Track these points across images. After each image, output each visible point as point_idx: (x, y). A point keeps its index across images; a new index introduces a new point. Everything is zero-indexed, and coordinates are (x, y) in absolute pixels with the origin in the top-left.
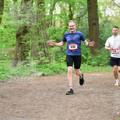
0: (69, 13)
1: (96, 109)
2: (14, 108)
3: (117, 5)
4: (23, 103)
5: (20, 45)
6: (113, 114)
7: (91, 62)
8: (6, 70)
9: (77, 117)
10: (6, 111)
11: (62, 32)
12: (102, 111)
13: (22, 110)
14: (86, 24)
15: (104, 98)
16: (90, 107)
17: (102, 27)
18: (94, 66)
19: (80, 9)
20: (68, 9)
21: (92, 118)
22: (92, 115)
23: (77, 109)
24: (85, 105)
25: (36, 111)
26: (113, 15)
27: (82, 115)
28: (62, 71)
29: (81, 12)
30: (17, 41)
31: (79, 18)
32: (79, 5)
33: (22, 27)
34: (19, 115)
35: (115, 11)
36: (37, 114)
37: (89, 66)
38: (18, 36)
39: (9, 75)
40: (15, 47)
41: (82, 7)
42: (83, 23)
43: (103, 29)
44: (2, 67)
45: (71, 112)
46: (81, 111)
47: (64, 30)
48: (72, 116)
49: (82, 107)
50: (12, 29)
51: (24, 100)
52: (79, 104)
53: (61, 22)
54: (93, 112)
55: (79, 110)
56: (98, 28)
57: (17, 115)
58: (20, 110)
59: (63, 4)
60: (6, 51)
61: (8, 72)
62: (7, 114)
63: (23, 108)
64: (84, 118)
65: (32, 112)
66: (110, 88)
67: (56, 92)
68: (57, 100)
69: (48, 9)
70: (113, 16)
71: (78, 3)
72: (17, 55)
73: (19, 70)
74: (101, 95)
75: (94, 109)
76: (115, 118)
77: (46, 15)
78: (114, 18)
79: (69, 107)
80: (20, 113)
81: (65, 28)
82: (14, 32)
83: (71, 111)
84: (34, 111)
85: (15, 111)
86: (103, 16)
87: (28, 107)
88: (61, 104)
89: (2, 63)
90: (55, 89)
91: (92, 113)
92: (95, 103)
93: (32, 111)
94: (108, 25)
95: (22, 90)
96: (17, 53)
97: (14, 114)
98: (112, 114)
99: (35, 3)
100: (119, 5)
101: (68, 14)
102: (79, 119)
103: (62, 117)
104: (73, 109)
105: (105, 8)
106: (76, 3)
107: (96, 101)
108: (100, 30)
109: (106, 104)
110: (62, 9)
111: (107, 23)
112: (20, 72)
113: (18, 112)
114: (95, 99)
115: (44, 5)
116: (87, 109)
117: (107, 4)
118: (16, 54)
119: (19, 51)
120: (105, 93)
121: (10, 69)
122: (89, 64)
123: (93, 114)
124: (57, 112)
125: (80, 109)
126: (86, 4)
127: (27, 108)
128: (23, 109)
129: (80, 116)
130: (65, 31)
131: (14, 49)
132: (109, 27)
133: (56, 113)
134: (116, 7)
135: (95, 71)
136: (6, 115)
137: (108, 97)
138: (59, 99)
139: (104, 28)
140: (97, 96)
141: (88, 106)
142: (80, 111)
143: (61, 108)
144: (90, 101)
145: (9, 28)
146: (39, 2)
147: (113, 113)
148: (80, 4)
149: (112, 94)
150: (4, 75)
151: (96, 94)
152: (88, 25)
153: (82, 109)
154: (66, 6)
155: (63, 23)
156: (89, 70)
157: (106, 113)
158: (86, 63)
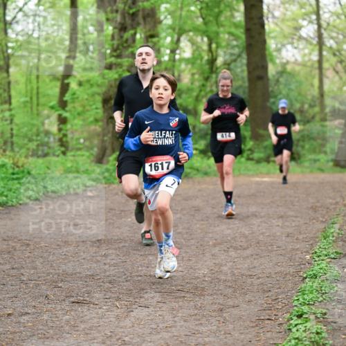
0: (208, 55)
1: (263, 248)
2: (98, 247)
3: (305, 39)
4: (116, 238)
5: (110, 120)
6: (297, 259)
7: (252, 154)
8: (82, 169)
9: (226, 265)
10: (82, 254)
11: (195, 94)
12: (274, 252)
13: (114, 251)
14: (243, 78)
15: (278, 226)
16: (251, 246)
17: (275, 85)
18: (258, 161)
19: (229, 47)
20: (205, 47)
21: (255, 267)
22: (256, 261)
23: (226, 249)
24: (241, 241)
25: (142, 253)
26: (296, 60)
27: (236, 260)
28: (195, 172)
29: (232, 54)
30: (104, 112)
31: (229, 64)
32: (228, 39)
33: (113, 85)
34: (108, 261)
35: (302, 52)
36: (144, 260)
37: (249, 162)
38: (105, 101)
39: (89, 180)
40: (100, 123)
41: (235, 43)
42: (237, 75)
43: (276, 87)
44: (75, 165)
45: (212, 255)
46: (233, 253)
47: (198, 90)
48: (215, 263)
49: (234, 245)
50: (95, 89)
51: (118, 230)
52: (229, 238)
53: (193, 75)
54: (257, 255)
55: (228, 251)
56: (266, 86)
57: (105, 262)
58: (110, 252)
59: (197, 36)
60: (82, 132)
61: (85, 175)
62: (84, 259)
63: (117, 246)
64: (238, 267)
65: (134, 254)
66: (291, 207)
67: (184, 215)
68: (184, 231)
69: (167, 48)
70: (296, 62)
71: (227, 36)
72: (103, 141)
73: (107, 170)
74: (274, 221)
75: (258, 249)
76: (302, 266)
77: (162, 59)
78: (299, 64)
79: (208, 246)
80: (110, 258)
81: (199, 87)
82: (99, 94)
83: (213, 252)
84: (138, 252)
85: (100, 253)
86: (278, 61)
87: (127, 245)
88: (192, 239)
89: (74, 156)
90: (179, 209)
91: (254, 257)
92: (261, 237)
93: (135, 252)
94: (287, 80)
95: (115, 210)
96: (104, 136)
97: (99, 258)
98: (295, 260)
99: (141, 35)
100: (308, 38)
101: (206, 58)
102: (230, 269)
103: (195, 264)
104: (217, 248)
105: (279, 46)
106: (222, 35)
107: (262, 233)
108: (270, 89)
109: (284, 238)
110: (195, 47)
111: (285, 75)
112: (111, 175)
113: (105, 256)
114: (260, 228)
115: (159, 41)
116: (244, 249)
117: (285, 37)
118: (101, 137)
119: (109, 132)
120: (282, 217)
121: (90, 169)
122: (249, 159)
123: (258, 259)
124: (184, 255)
125: (231, 249)
126: (243, 36)
127: (124, 246)
128: (116, 249)
129: (231, 264)
130: (201, 91)
131: (98, 128)
132: (290, 85)
133: (183, 257)
134: (304, 42)
135: (261, 173)
136: (83, 261)
137: (287, 224)
138: (188, 229)
139: (278, 86)
140: (265, 223)
141: (247, 242)
142: (230, 254)
143: (192, 247)
144: (250, 232)
145: (87, 86)
146: (148, 34)
147: (297, 256)
148: (231, 38)
149: (294, 219)
150: (78, 180)
151: (263, 219)
152: (246, 79)
153: (236, 249)
154: (203, 42)
155: (196, 76)
156: (249, 170)
157: (282, 257)
158: (242, 157)
